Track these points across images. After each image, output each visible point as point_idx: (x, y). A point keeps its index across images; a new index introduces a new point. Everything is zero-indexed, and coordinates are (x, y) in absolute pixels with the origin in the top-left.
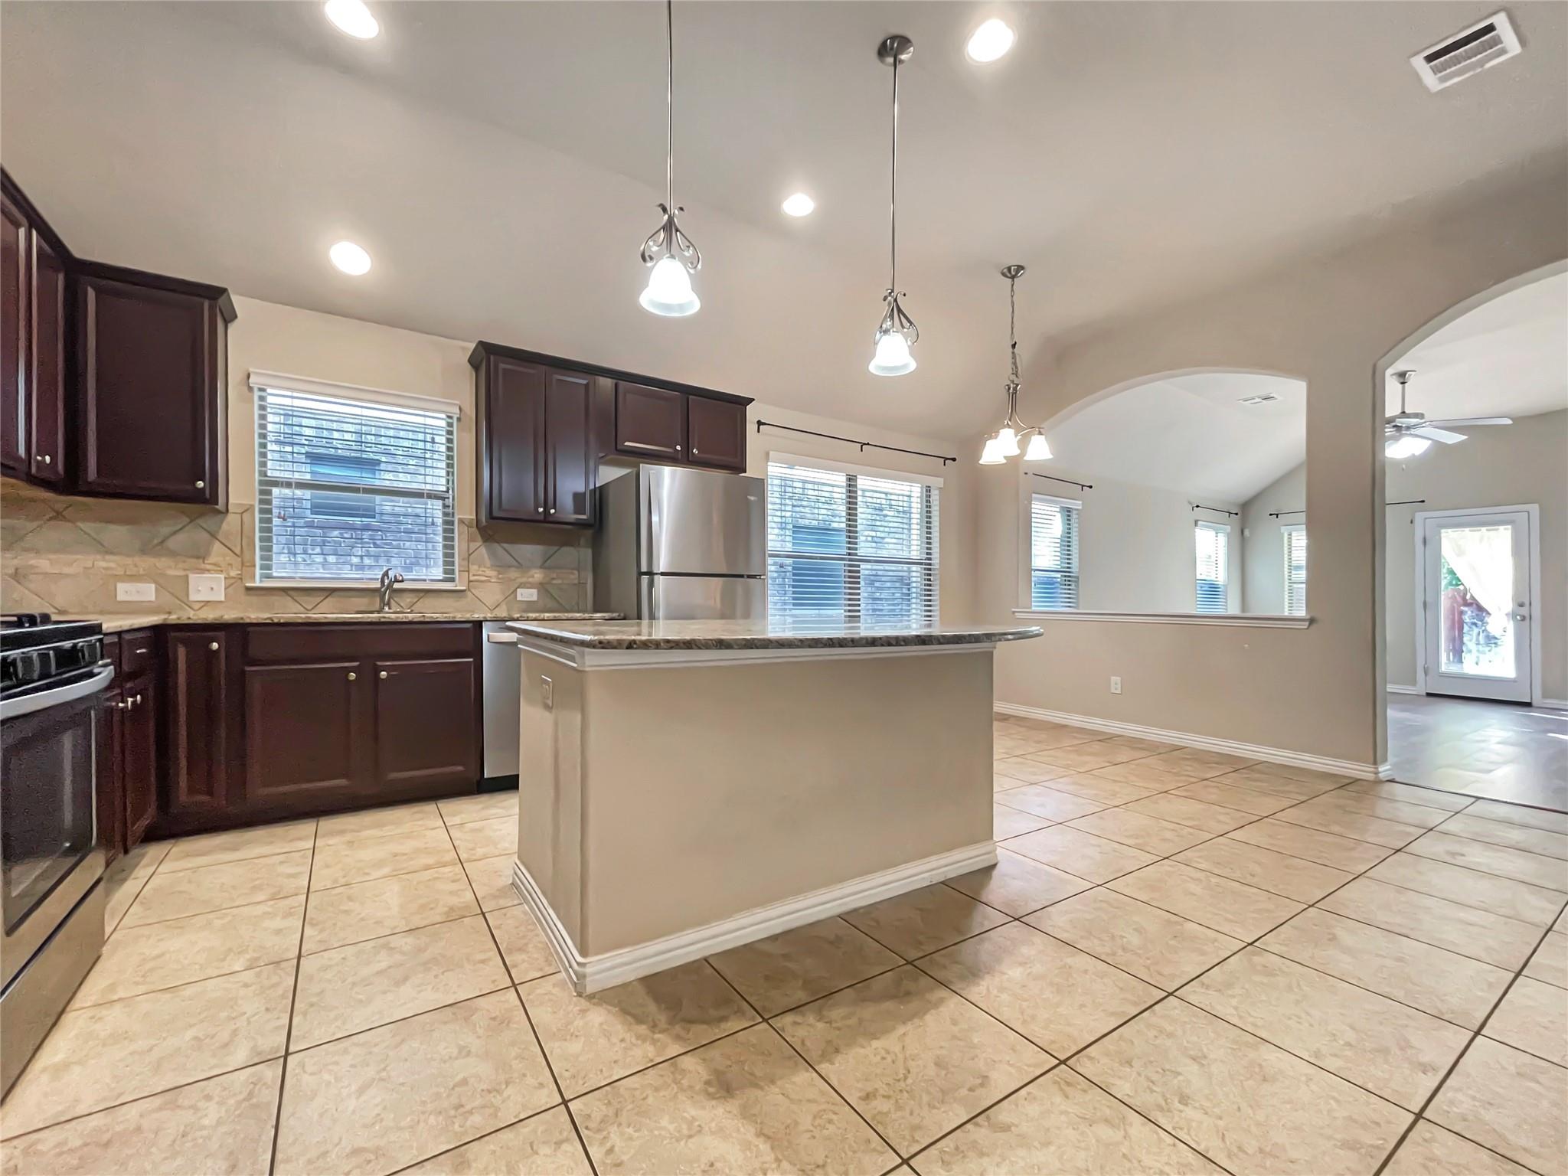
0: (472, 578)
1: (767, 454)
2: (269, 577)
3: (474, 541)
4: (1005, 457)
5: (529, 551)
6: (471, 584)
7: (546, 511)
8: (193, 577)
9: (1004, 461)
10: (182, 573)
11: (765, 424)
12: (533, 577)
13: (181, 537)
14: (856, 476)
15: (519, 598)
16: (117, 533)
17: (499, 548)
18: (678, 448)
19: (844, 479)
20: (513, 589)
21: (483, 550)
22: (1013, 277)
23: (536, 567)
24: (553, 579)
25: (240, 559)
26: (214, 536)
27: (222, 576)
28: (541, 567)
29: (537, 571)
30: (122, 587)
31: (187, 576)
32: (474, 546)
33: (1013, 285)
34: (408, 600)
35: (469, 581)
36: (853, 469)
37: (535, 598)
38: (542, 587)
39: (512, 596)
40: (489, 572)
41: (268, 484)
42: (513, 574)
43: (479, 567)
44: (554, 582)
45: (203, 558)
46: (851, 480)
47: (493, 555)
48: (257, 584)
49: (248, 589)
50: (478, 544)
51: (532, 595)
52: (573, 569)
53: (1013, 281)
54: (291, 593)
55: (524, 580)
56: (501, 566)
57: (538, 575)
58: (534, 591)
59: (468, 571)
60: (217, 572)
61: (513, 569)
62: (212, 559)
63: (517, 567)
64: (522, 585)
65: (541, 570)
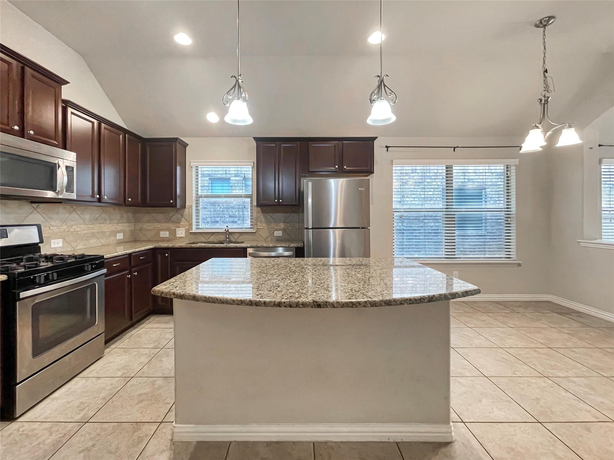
0: (258, 228)
1: (392, 161)
2: (198, 228)
3: (259, 213)
4: (541, 147)
5: (279, 216)
6: (258, 230)
7: (279, 200)
8: (177, 229)
9: (541, 149)
10: (175, 228)
11: (390, 147)
12: (280, 226)
13: (175, 217)
14: (452, 165)
15: (275, 235)
16: (161, 216)
17: (268, 215)
18: (337, 167)
19: (445, 168)
20: (273, 231)
21: (262, 217)
22: (544, 26)
23: (281, 223)
24: (288, 227)
25: (188, 223)
26: (182, 216)
27: (184, 229)
28: (283, 222)
29: (282, 224)
30: (161, 233)
31: (176, 229)
32: (259, 215)
33: (544, 32)
34: (237, 236)
35: (257, 229)
36: (449, 162)
37: (281, 235)
38: (284, 230)
39: (272, 234)
40: (264, 225)
41: (198, 197)
42: (273, 225)
43: (261, 223)
44: (289, 228)
45: (179, 223)
46: (449, 169)
47: (266, 218)
48: (194, 231)
49: (191, 233)
50: (260, 214)
51: (280, 234)
52: (296, 222)
53: (545, 28)
54: (202, 234)
55: (277, 227)
56: (268, 222)
57: (282, 225)
58: (281, 232)
59: (257, 225)
60: (182, 227)
61: (273, 223)
62: (182, 224)
63: (274, 223)
64: (277, 230)
65: (284, 224)
